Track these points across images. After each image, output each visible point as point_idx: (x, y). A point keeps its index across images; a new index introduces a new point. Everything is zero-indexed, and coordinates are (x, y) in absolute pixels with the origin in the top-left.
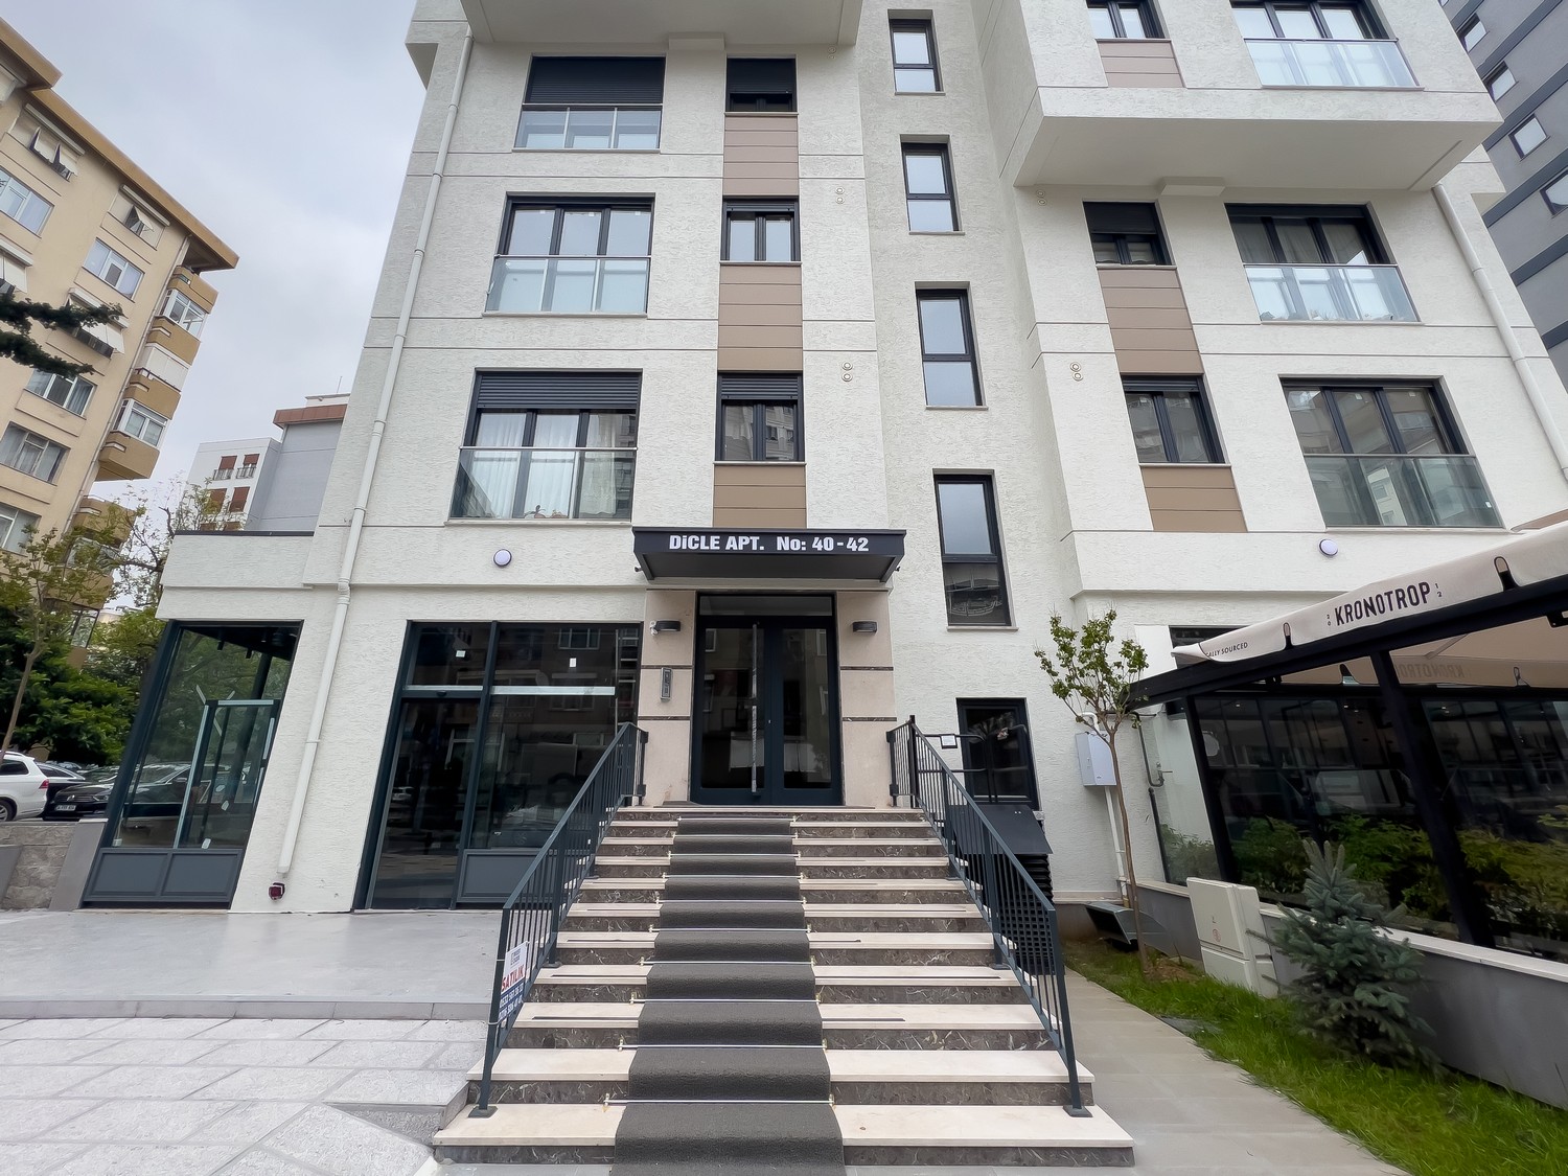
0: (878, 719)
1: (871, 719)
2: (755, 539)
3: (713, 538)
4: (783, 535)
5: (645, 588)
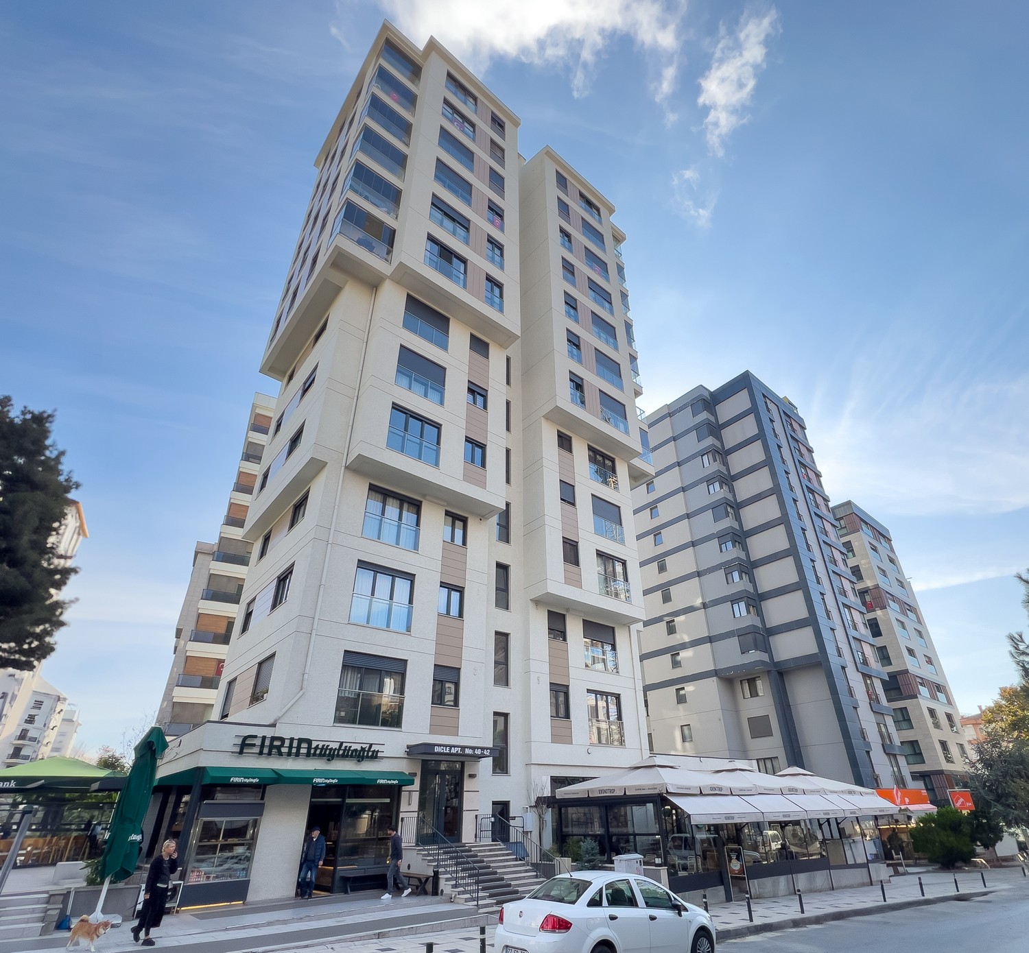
1: (472, 810)
2: (459, 749)
3: (447, 748)
4: (467, 748)
5: (405, 758)
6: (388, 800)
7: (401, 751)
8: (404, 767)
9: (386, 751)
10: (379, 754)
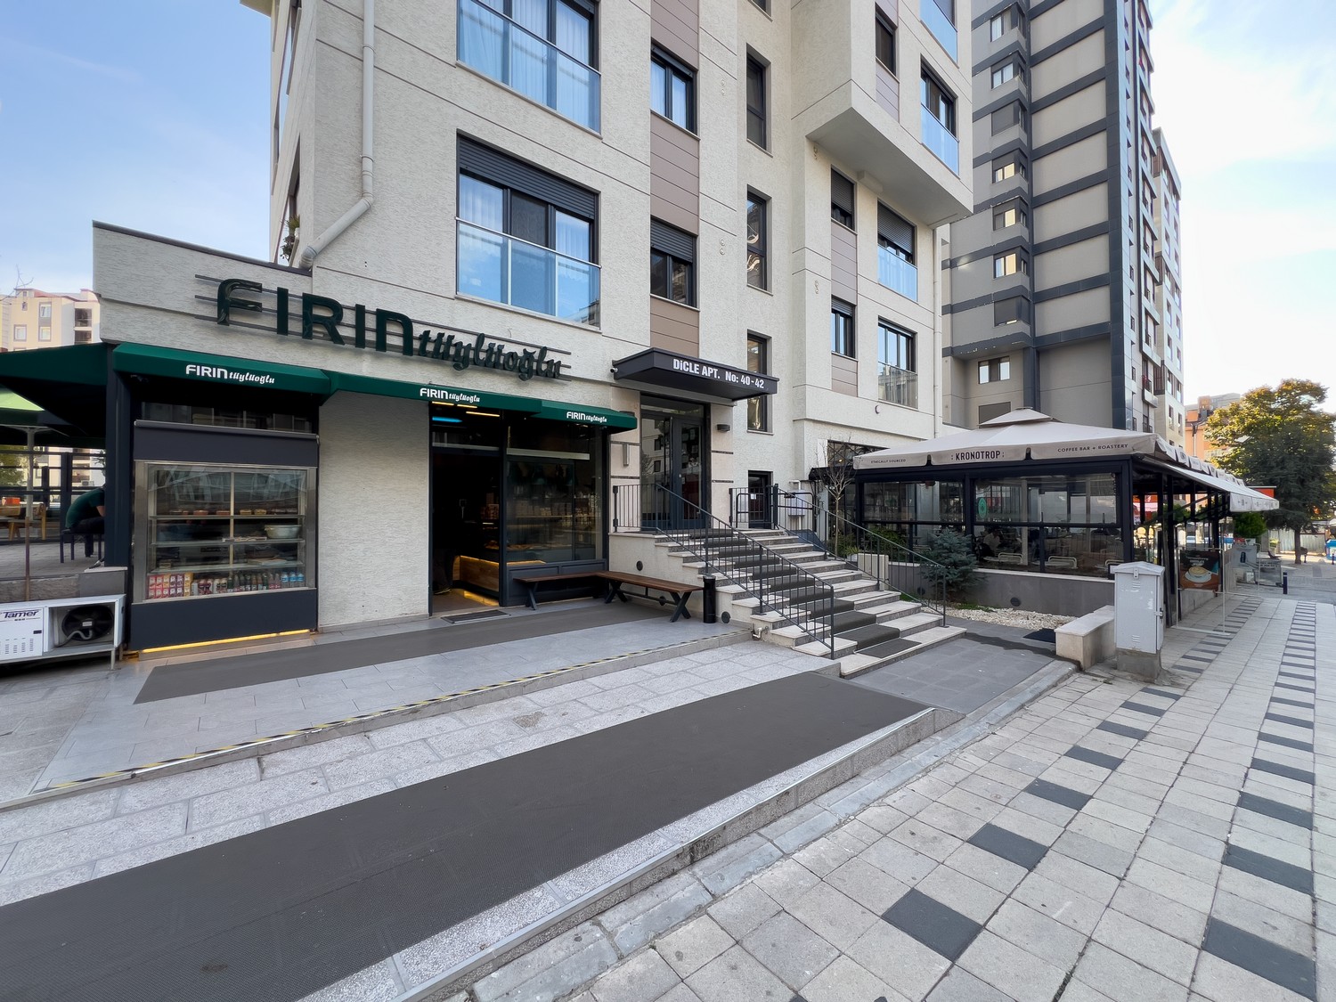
0: (726, 482)
1: (723, 481)
2: (716, 370)
3: (696, 365)
4: (729, 370)
5: (611, 385)
6: (586, 457)
7: (603, 372)
8: (611, 401)
9: (576, 365)
10: (563, 371)
